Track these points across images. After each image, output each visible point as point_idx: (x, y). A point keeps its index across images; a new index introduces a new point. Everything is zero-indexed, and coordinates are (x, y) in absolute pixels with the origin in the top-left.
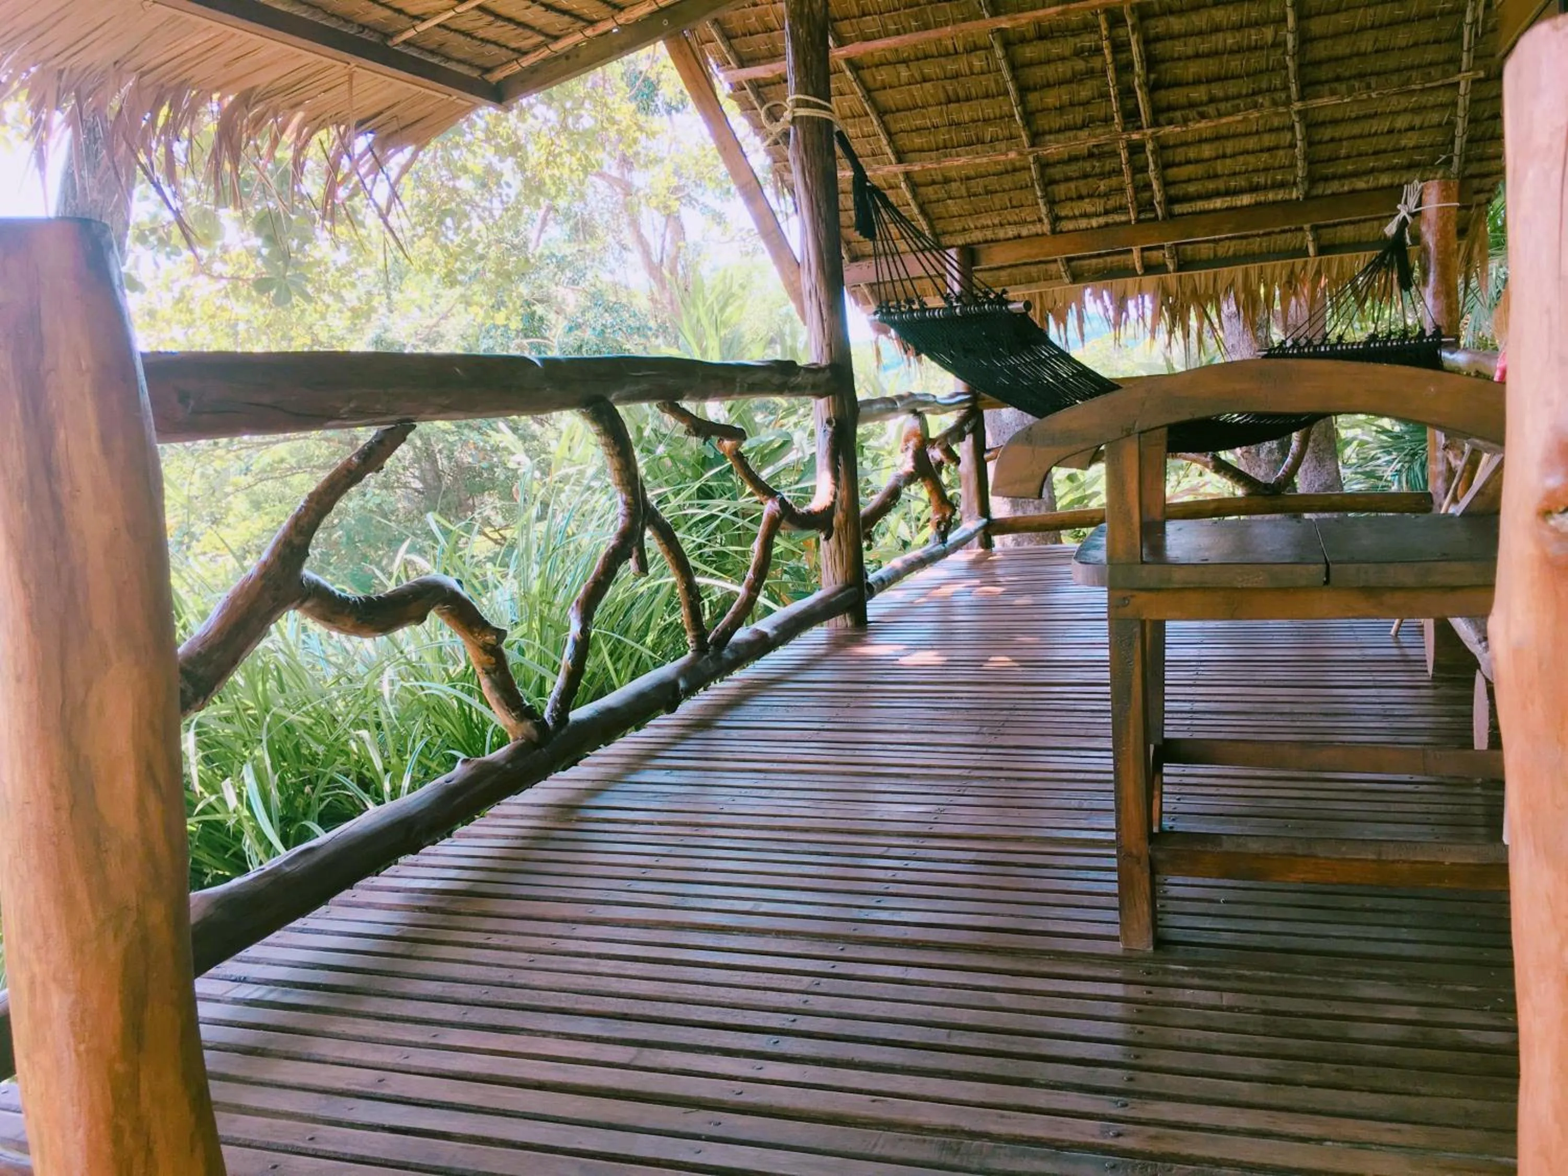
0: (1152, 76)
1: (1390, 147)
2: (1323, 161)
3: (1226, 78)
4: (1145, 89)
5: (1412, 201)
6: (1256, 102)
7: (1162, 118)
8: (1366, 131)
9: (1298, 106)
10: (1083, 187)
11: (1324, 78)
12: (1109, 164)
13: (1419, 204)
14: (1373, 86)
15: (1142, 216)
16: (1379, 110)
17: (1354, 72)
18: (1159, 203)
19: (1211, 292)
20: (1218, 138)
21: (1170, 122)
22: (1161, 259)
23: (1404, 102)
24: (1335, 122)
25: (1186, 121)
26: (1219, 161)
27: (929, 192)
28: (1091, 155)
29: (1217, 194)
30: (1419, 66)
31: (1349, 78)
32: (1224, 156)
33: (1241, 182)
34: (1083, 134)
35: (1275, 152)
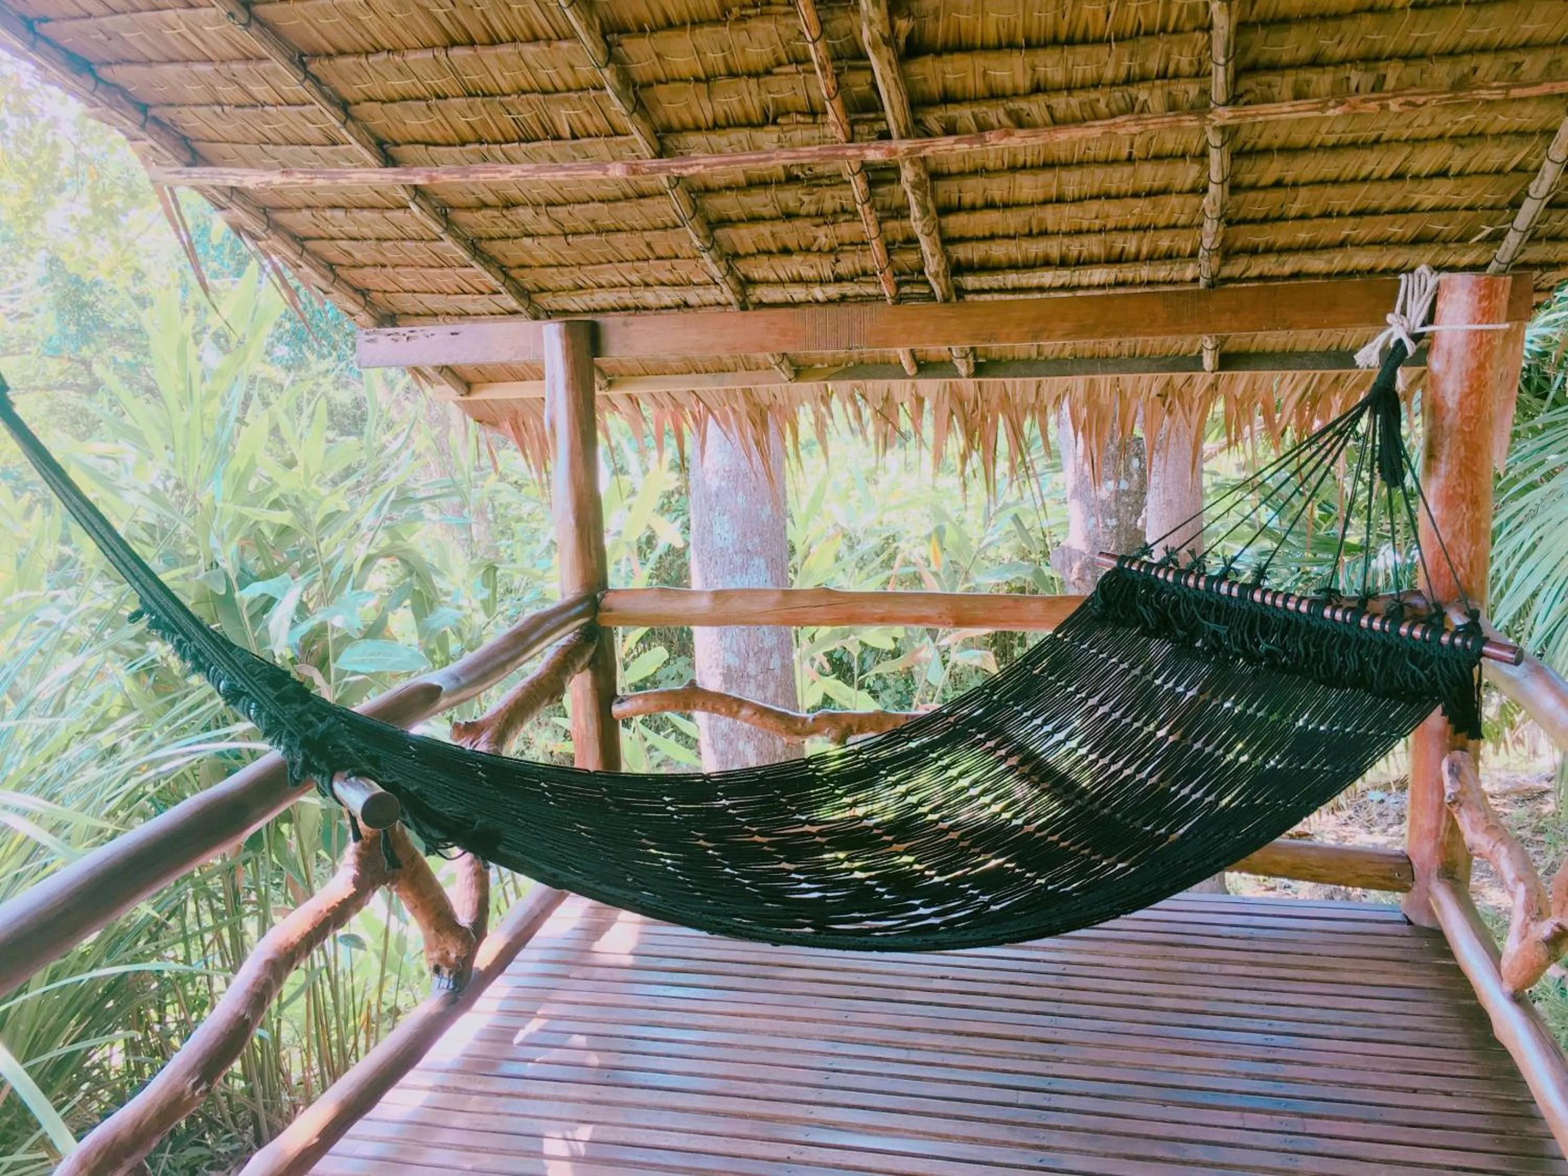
0: (904, 25)
1: (1388, 206)
2: (1253, 221)
3: (1070, 42)
4: (887, 53)
5: (1417, 310)
6: (1133, 101)
7: (933, 118)
8: (1349, 173)
9: (1223, 115)
10: (788, 233)
11: (1286, 58)
12: (830, 199)
13: (1430, 318)
14: (1390, 83)
15: (906, 289)
16: (1387, 135)
17: (1355, 50)
18: (936, 275)
19: (1032, 400)
20: (1048, 165)
21: (950, 130)
22: (945, 354)
23: (1447, 123)
24: (1289, 150)
25: (983, 127)
26: (1049, 208)
27: (480, 221)
28: (791, 179)
29: (1047, 263)
30: (1500, 49)
31: (1343, 62)
32: (1060, 200)
33: (1093, 246)
34: (768, 137)
35: (1163, 199)
